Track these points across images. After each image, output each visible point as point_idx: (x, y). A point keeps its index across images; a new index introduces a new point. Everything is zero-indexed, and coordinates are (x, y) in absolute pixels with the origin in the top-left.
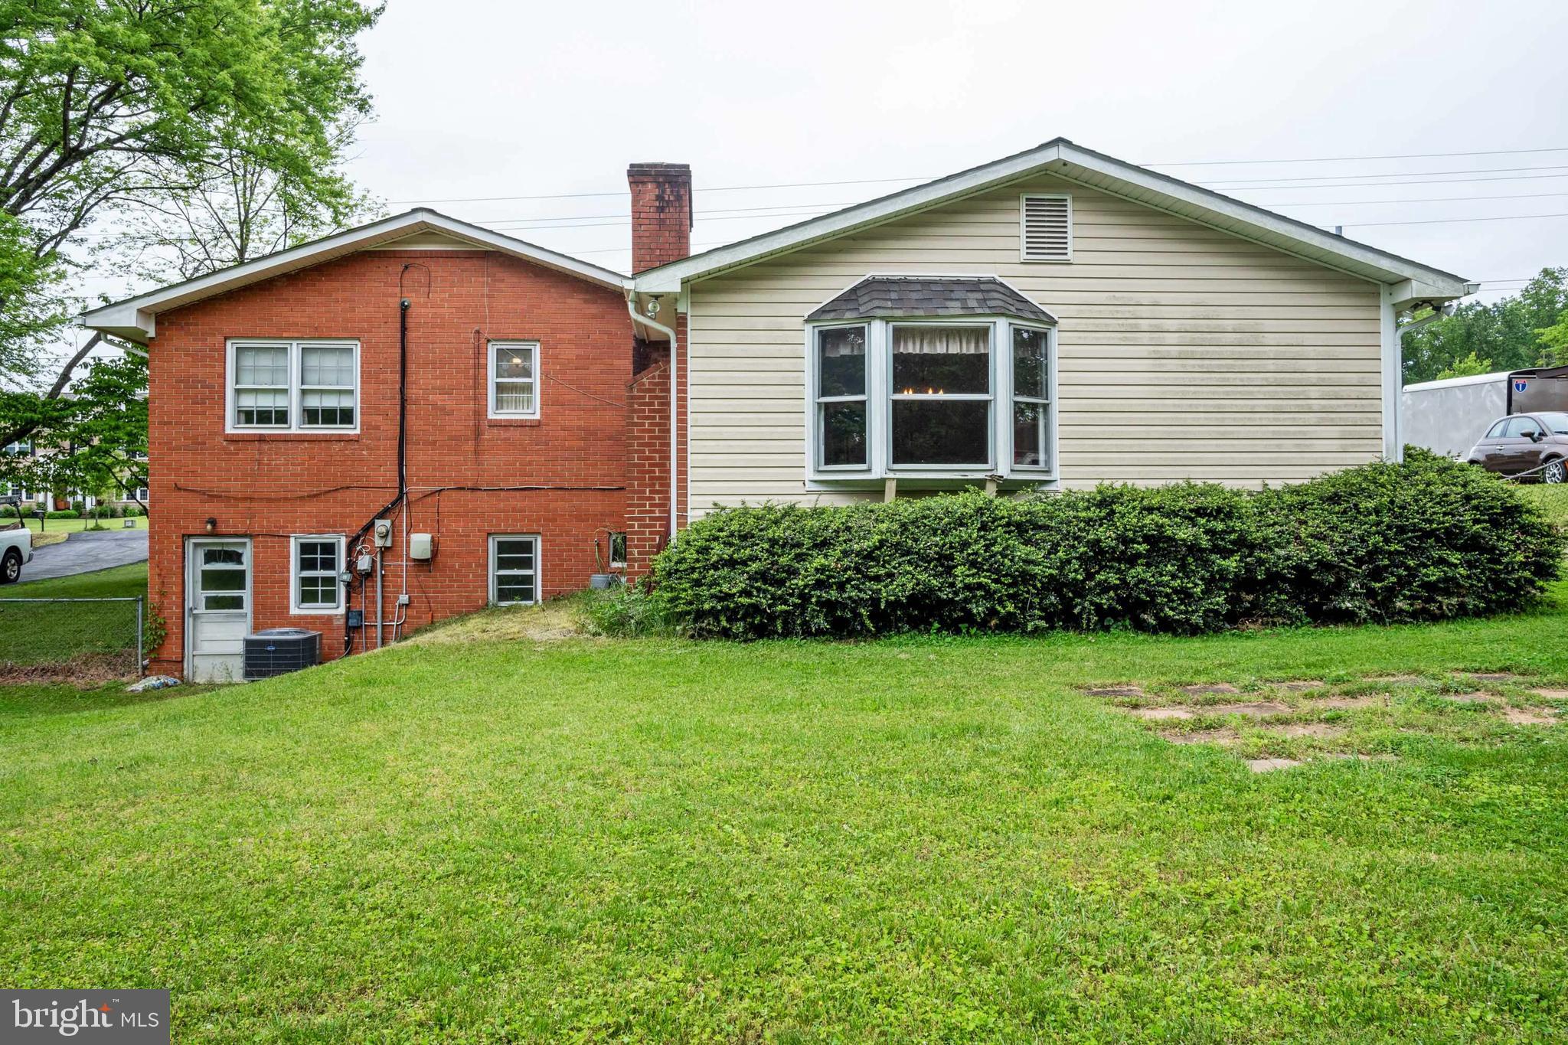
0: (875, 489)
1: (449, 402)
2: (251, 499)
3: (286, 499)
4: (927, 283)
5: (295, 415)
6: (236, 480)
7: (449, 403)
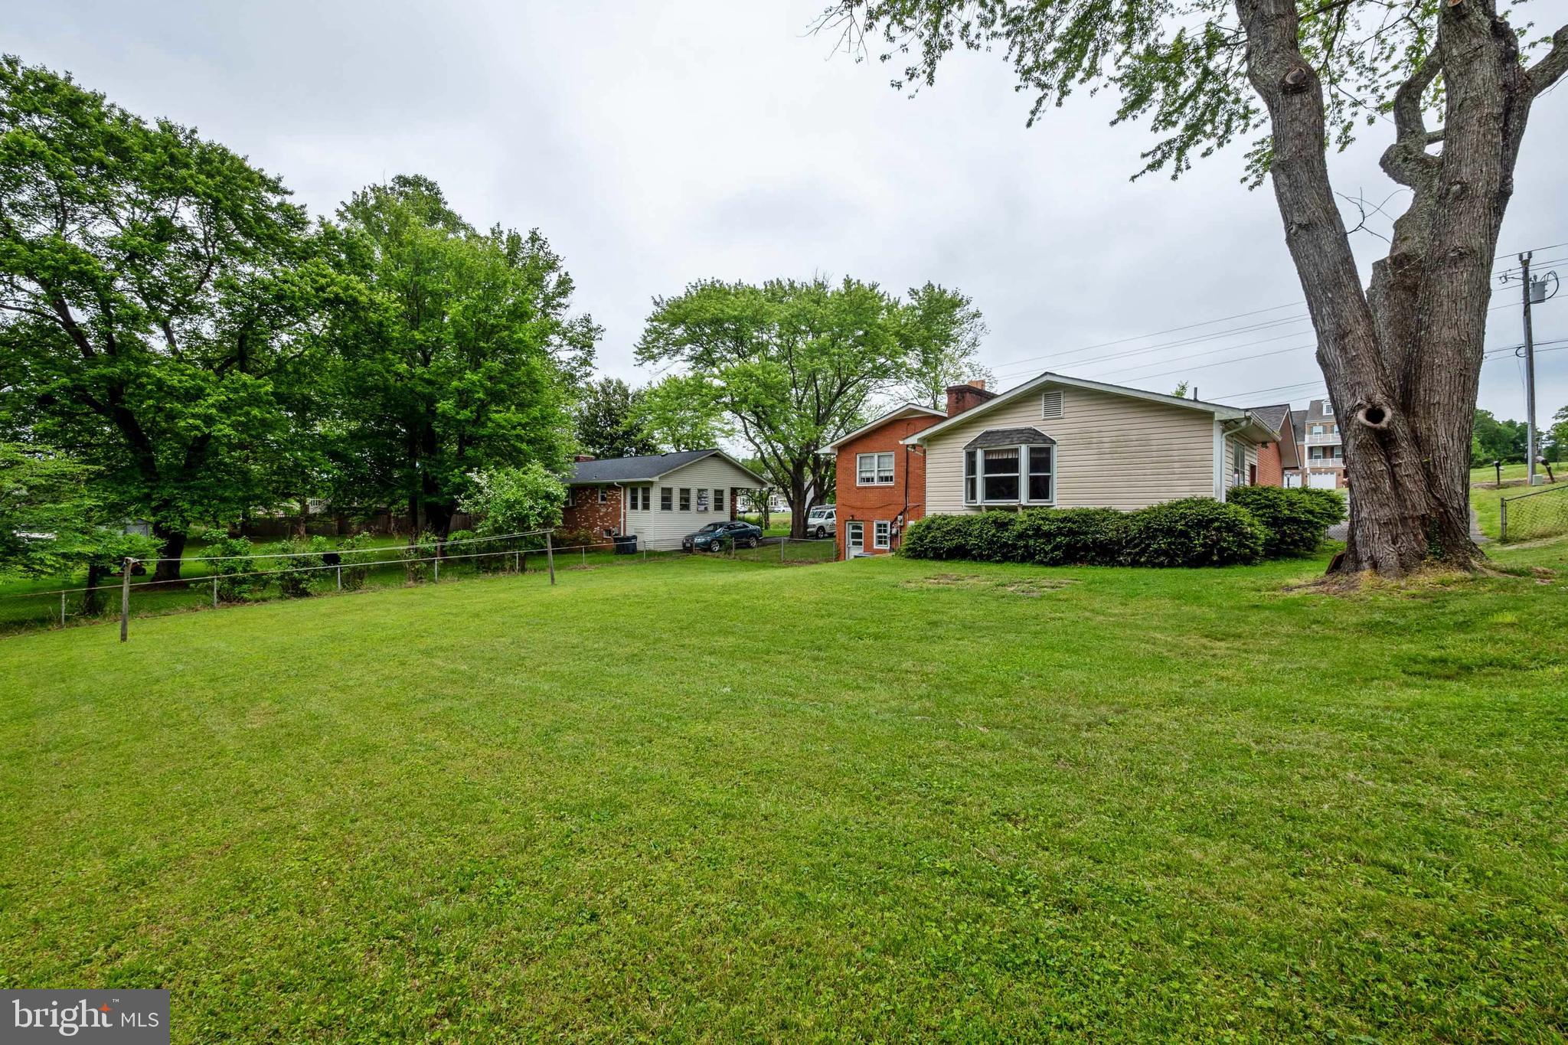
0: (979, 508)
2: (864, 508)
3: (873, 508)
4: (1004, 432)
5: (876, 479)
6: (859, 501)
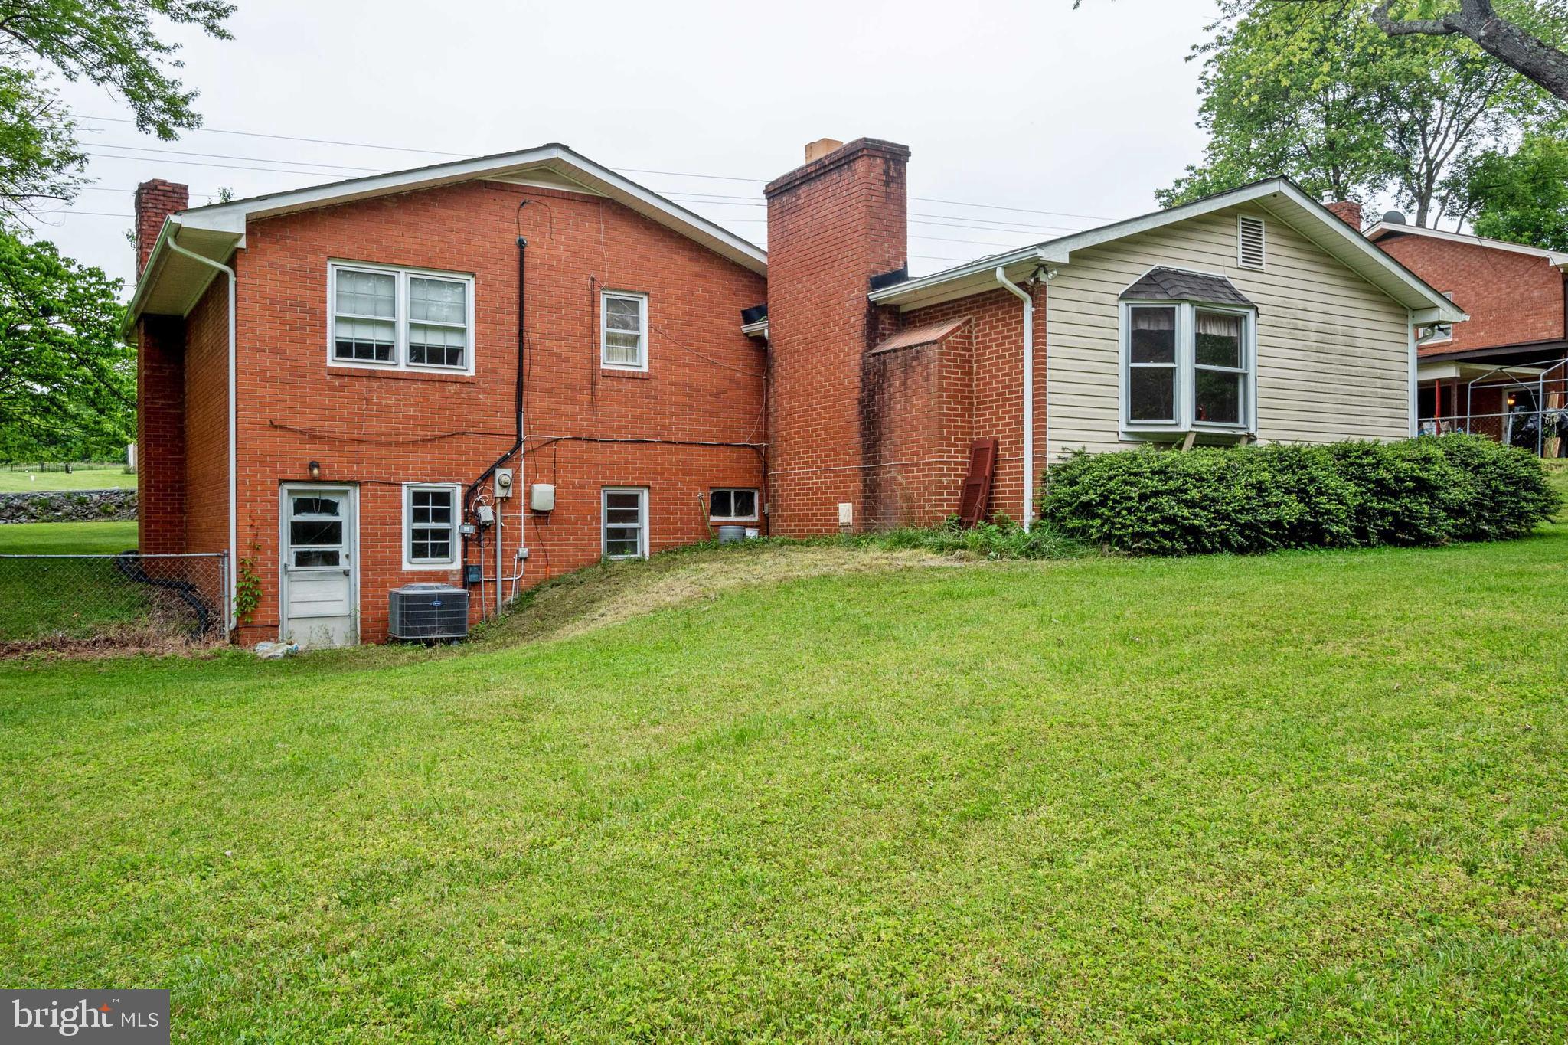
0: (1177, 440)
1: (565, 349)
2: (360, 441)
3: (397, 443)
5: (402, 353)
6: (341, 420)
7: (567, 351)
